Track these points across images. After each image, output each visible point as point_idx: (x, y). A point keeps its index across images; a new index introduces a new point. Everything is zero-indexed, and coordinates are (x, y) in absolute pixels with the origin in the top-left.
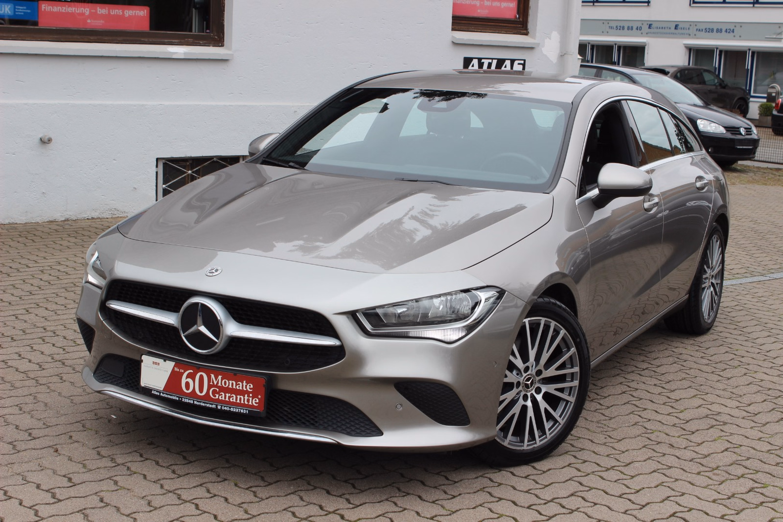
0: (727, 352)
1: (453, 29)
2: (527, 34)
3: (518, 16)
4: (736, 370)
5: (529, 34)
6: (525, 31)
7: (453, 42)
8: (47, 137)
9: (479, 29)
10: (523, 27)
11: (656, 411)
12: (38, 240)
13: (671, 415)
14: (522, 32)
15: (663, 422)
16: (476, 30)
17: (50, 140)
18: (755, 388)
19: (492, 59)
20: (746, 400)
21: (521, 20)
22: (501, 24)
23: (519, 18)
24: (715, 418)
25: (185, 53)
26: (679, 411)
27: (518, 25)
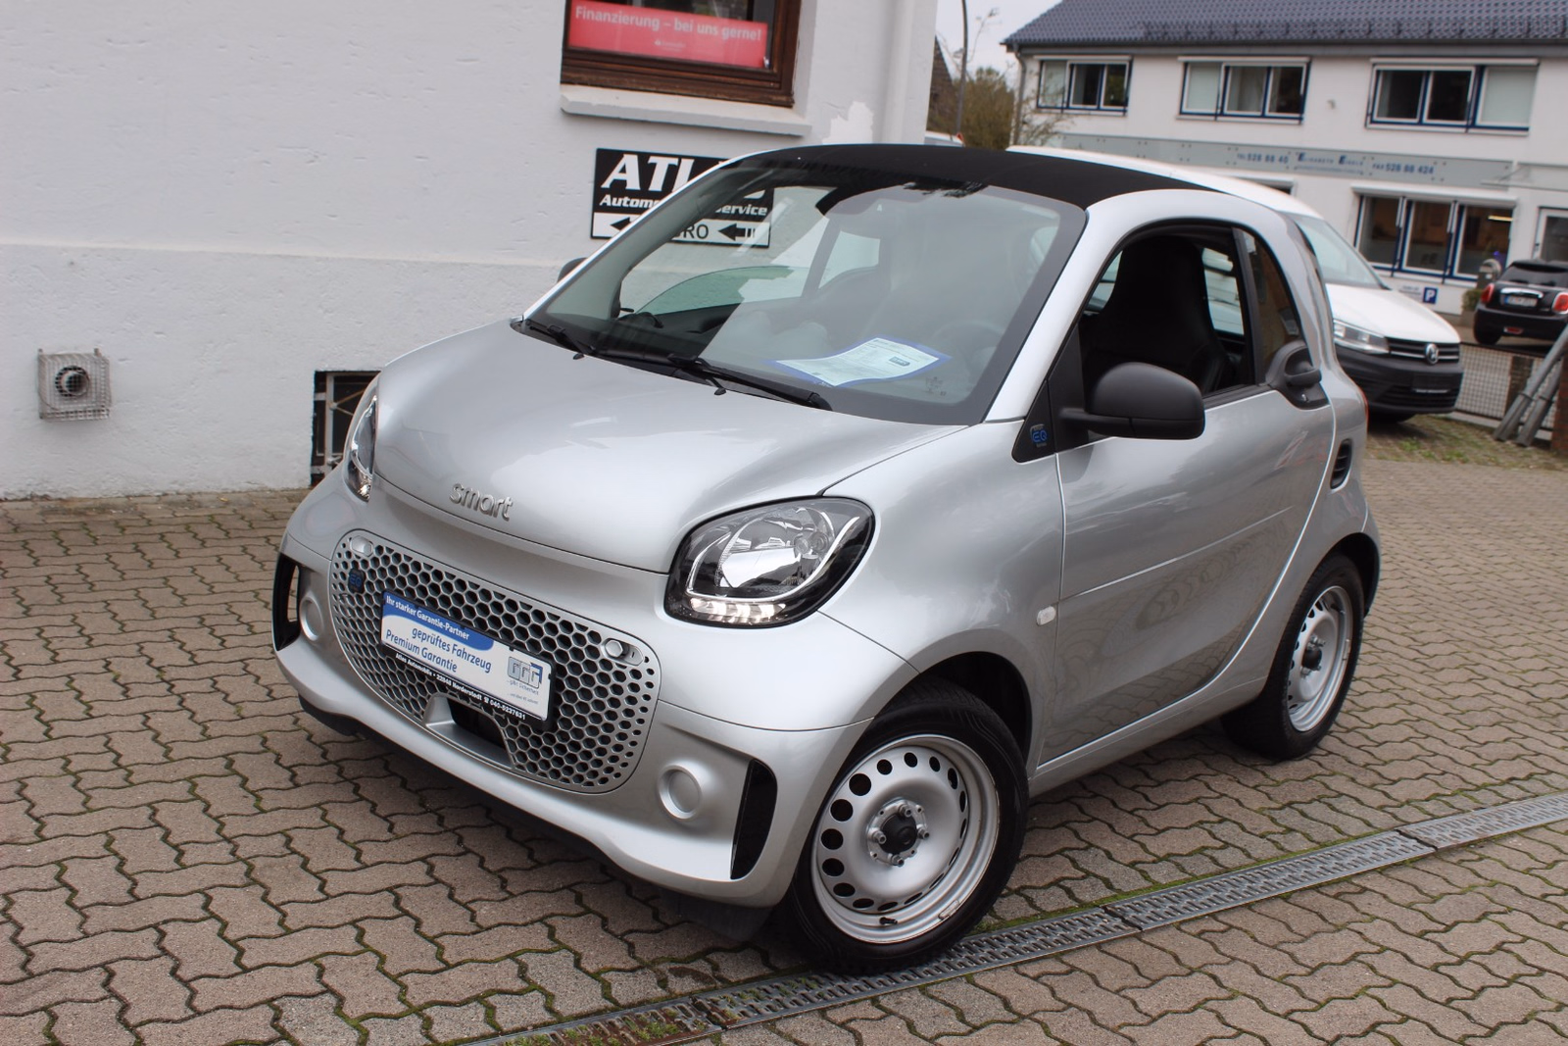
1: (566, 80)
2: (788, 104)
3: (767, 62)
5: (795, 106)
6: (784, 99)
7: (563, 110)
9: (652, 86)
10: (780, 88)
14: (775, 98)
16: (642, 88)
19: (680, 157)
21: (775, 70)
22: (717, 78)
23: (771, 66)
27: (766, 84)
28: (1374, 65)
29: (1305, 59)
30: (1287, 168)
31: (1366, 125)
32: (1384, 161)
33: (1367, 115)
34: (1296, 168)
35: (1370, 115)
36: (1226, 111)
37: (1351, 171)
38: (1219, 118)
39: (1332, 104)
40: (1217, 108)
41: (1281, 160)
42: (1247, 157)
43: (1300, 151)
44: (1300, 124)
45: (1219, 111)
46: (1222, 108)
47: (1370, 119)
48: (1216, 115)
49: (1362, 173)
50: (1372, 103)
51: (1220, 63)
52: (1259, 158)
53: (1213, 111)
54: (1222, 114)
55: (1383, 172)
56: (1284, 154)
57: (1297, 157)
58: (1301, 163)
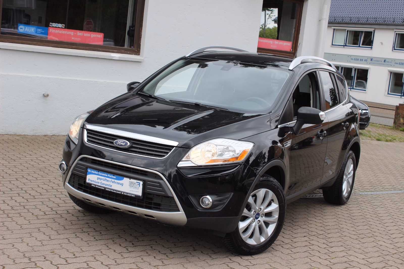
0: (367, 229)
3: (292, 50)
4: (369, 239)
8: (47, 94)
10: (294, 55)
11: (320, 257)
12: (36, 144)
13: (327, 260)
15: (321, 263)
17: (48, 95)
18: (376, 249)
20: (369, 255)
22: (283, 53)
24: (350, 263)
25: (119, 57)
26: (332, 258)
27: (291, 55)
28: (395, 32)
29: (373, 29)
30: (367, 63)
31: (392, 50)
32: (398, 62)
33: (393, 47)
34: (370, 63)
35: (394, 47)
36: (347, 45)
37: (387, 65)
38: (345, 47)
39: (382, 43)
40: (344, 43)
41: (365, 61)
42: (354, 59)
43: (371, 58)
44: (371, 49)
45: (345, 45)
46: (346, 44)
47: (394, 49)
48: (344, 46)
49: (391, 65)
50: (394, 43)
51: (346, 29)
52: (358, 60)
53: (343, 45)
54: (346, 46)
55: (398, 65)
56: (366, 59)
57: (371, 59)
58: (371, 62)
